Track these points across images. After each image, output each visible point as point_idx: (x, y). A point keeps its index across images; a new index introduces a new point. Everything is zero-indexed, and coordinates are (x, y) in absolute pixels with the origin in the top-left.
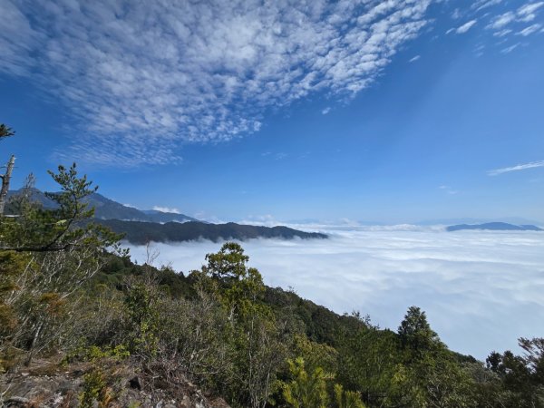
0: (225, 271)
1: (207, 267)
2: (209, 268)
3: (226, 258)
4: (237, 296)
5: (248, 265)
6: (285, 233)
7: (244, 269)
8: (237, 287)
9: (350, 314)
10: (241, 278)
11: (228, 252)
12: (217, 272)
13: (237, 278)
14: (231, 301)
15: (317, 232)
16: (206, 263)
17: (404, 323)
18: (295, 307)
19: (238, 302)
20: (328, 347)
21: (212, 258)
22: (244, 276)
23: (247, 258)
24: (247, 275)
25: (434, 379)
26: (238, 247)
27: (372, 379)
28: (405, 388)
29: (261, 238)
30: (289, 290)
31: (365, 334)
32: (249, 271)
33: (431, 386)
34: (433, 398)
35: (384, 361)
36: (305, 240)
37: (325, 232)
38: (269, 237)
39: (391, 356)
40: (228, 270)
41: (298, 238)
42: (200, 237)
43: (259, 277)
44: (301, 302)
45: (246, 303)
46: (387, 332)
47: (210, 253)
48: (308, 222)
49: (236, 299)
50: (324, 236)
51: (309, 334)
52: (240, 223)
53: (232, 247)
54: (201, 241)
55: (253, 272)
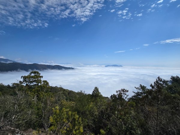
0: (32, 82)
1: (22, 81)
2: (23, 82)
3: (32, 77)
4: (38, 91)
5: (42, 79)
6: (59, 68)
7: (41, 81)
8: (38, 88)
9: (79, 91)
10: (39, 84)
11: (33, 75)
12: (28, 83)
13: (38, 84)
14: (35, 93)
15: (70, 67)
16: (22, 80)
17: (93, 91)
18: (62, 92)
19: (38, 93)
20: (73, 102)
21: (25, 78)
22: (41, 83)
23: (42, 77)
24: (42, 83)
25: (99, 104)
26: (38, 73)
27: (84, 108)
28: (92, 108)
29: (49, 69)
30: (60, 87)
31: (83, 96)
32: (43, 81)
33: (98, 106)
34: (99, 109)
35: (88, 102)
36: (66, 70)
37: (73, 67)
38: (52, 69)
39: (89, 101)
40: (33, 82)
41: (64, 69)
42: (19, 70)
43: (47, 83)
44: (64, 90)
45: (42, 93)
46: (89, 95)
47: (24, 76)
48: (67, 64)
49: (37, 92)
50: (72, 69)
51: (67, 100)
52: (39, 64)
53: (35, 73)
54: (19, 71)
55: (45, 81)
